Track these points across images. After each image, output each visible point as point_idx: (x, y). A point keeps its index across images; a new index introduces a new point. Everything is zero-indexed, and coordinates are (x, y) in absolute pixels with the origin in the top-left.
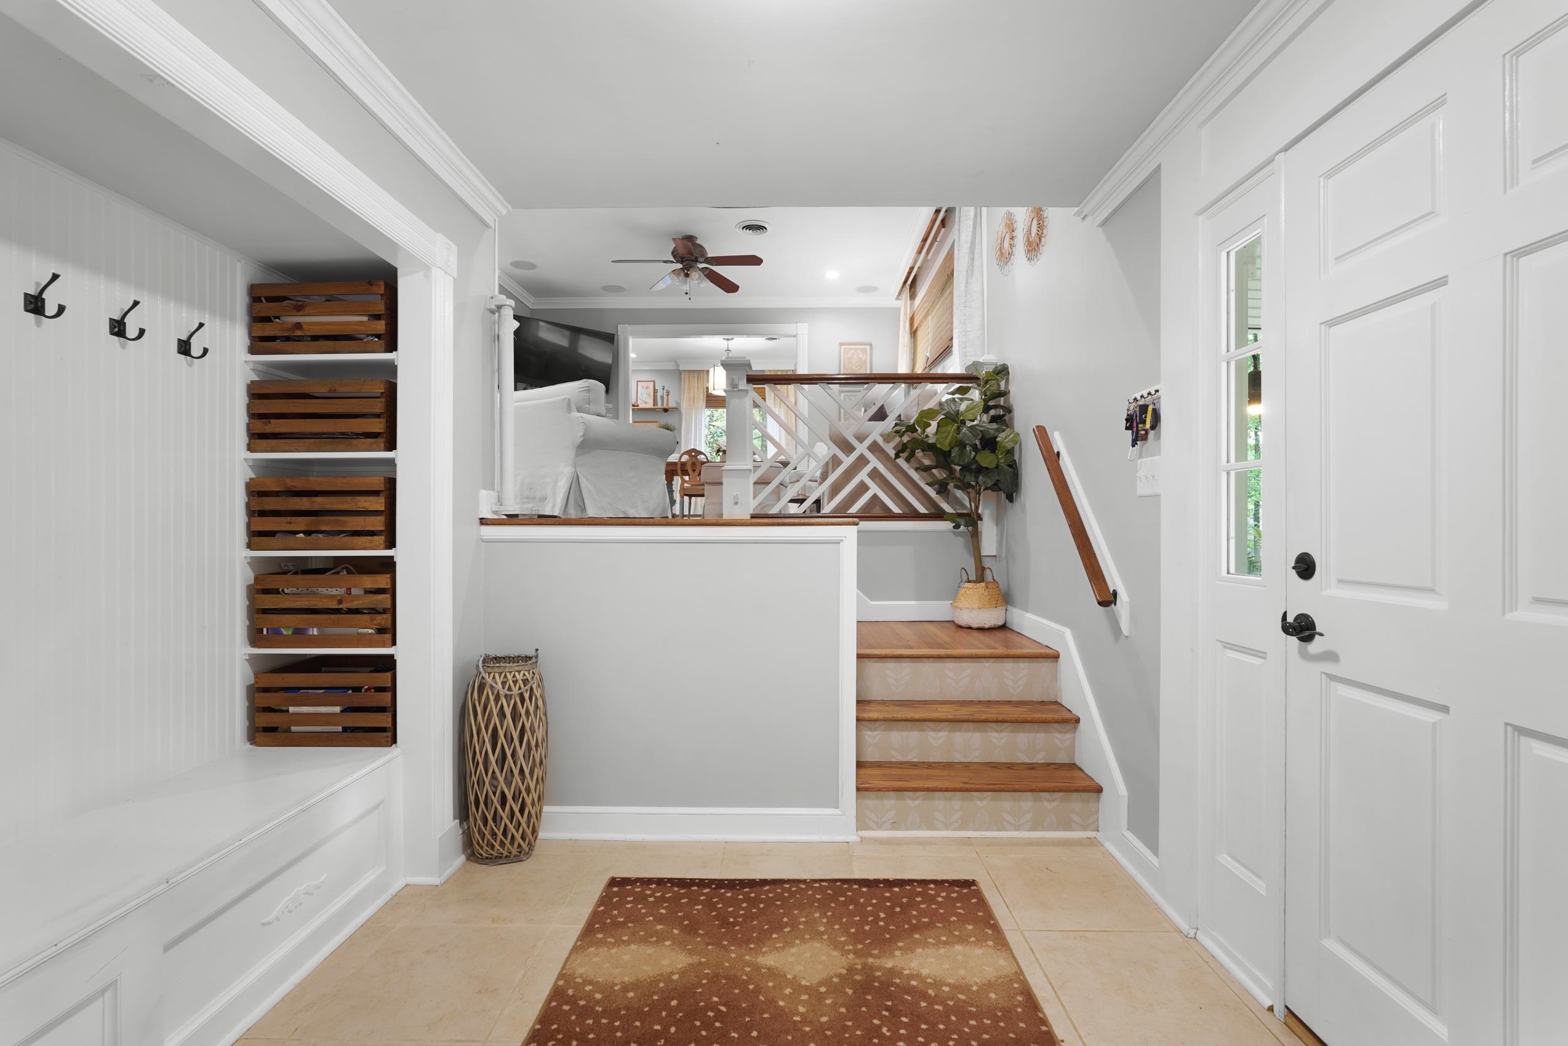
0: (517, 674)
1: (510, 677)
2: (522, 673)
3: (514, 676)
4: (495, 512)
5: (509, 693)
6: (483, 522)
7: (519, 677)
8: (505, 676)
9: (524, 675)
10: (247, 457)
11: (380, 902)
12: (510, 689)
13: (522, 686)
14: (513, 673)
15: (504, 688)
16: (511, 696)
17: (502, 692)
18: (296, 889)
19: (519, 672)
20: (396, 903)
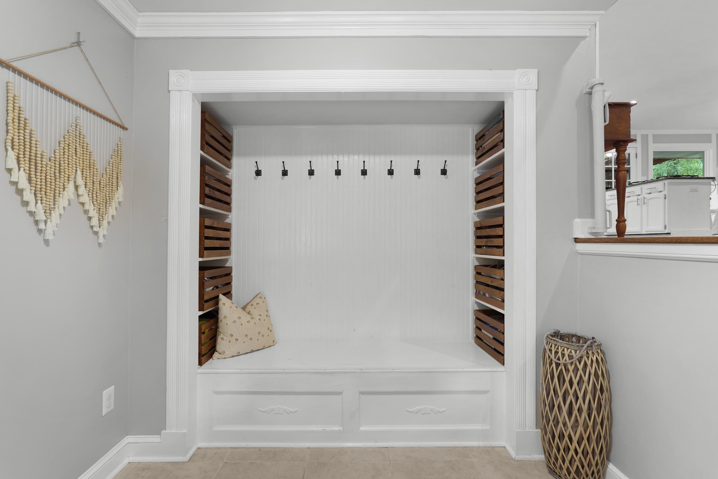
0: (566, 349)
1: (560, 350)
2: (569, 350)
3: (563, 350)
4: (592, 233)
5: (559, 362)
6: (577, 240)
7: (566, 352)
8: (558, 348)
9: (571, 352)
10: (475, 212)
11: (481, 444)
12: (559, 359)
13: (567, 359)
14: (563, 348)
15: (555, 358)
16: (560, 364)
17: (555, 360)
18: (426, 406)
19: (568, 349)
20: (489, 451)
